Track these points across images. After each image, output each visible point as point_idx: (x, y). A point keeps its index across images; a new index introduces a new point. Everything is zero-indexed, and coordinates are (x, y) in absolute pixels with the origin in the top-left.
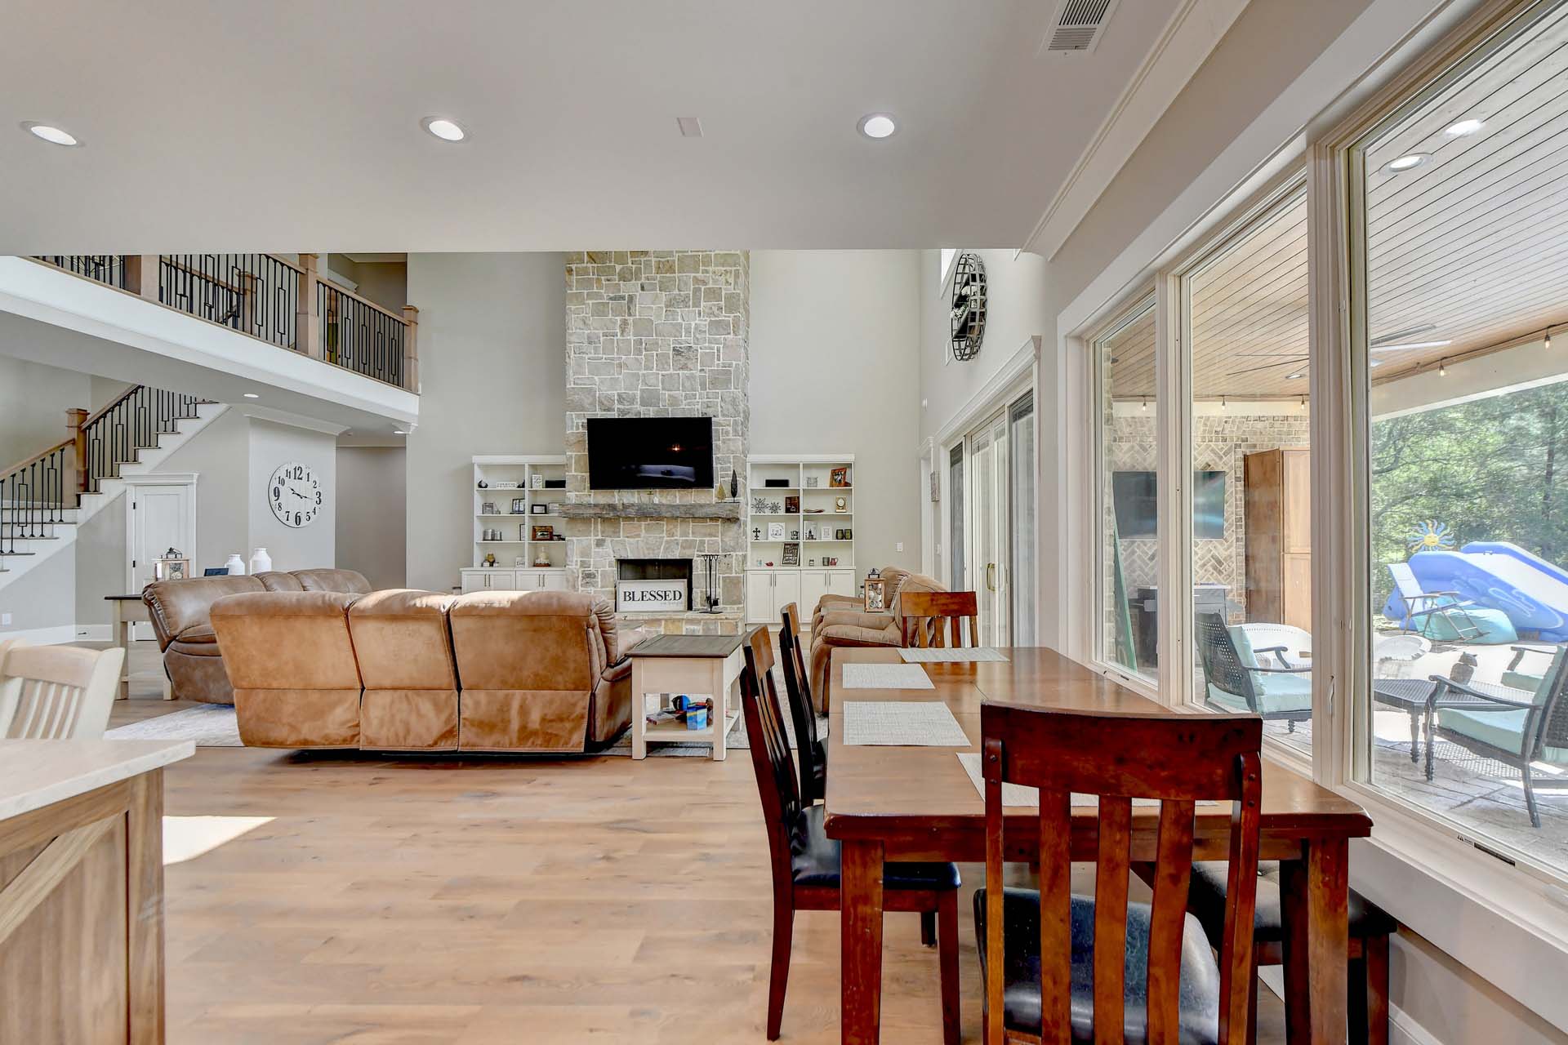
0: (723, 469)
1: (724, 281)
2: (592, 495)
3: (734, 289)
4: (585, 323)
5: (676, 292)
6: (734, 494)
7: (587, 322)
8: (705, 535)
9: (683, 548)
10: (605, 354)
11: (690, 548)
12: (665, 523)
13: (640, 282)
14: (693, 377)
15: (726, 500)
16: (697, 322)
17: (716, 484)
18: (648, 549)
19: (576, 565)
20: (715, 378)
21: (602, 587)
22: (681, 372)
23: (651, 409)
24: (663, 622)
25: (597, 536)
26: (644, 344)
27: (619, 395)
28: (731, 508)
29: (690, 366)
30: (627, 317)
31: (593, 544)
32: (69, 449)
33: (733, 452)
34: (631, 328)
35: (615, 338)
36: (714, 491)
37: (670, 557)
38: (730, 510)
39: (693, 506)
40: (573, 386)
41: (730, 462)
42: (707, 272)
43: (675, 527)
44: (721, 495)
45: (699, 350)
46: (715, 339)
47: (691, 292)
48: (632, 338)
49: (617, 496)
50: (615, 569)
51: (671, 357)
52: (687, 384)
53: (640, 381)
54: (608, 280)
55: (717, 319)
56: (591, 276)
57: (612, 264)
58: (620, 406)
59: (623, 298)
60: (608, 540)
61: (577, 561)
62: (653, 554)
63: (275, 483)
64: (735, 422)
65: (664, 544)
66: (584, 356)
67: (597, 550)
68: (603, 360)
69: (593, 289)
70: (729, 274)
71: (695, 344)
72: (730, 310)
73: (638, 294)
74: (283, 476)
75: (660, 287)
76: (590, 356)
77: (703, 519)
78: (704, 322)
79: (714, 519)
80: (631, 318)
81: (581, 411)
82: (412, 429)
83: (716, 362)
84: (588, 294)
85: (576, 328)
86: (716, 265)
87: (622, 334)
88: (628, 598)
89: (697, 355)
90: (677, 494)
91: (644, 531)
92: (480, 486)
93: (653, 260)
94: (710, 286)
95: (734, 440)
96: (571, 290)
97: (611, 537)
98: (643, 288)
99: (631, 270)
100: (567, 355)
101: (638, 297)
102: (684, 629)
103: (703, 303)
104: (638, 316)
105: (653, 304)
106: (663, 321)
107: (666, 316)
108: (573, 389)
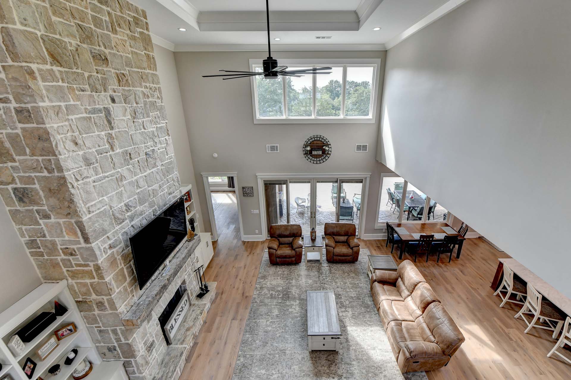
2: (134, 294)
3: (162, 103)
4: (76, 144)
5: (135, 105)
10: (105, 172)
13: (108, 94)
14: (160, 171)
16: (152, 130)
19: (142, 349)
20: (168, 168)
21: (157, 342)
22: (154, 170)
26: (129, 155)
29: (157, 164)
30: (110, 132)
34: (116, 142)
35: (108, 154)
40: (89, 216)
42: (147, 88)
45: (159, 151)
47: (143, 105)
51: (146, 160)
52: (158, 178)
53: (136, 187)
54: (83, 91)
55: (159, 125)
56: (60, 83)
57: (79, 71)
59: (100, 111)
66: (88, 180)
67: (149, 325)
69: (70, 101)
70: (156, 91)
71: (155, 146)
73: (110, 106)
75: (124, 100)
76: (93, 178)
81: (103, 235)
84: (67, 107)
85: (69, 151)
89: (158, 155)
93: (113, 71)
94: (150, 99)
96: (44, 101)
98: (113, 101)
99: (99, 81)
100: (70, 186)
101: (112, 109)
103: (151, 114)
104: (117, 130)
105: (125, 116)
106: (134, 132)
107: (135, 127)
108: (90, 218)
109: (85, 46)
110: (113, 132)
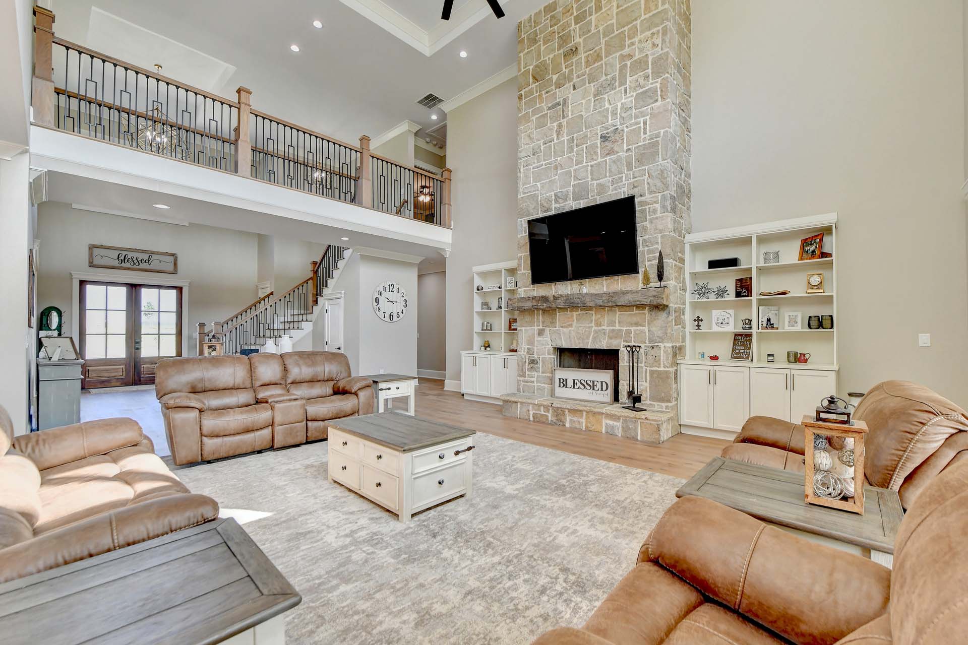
0: (650, 252)
1: (651, 45)
2: (535, 289)
3: (662, 50)
4: (530, 138)
5: (604, 78)
6: (660, 277)
7: (532, 136)
8: (631, 325)
9: (610, 338)
10: (544, 160)
11: (616, 338)
12: (593, 313)
13: (571, 84)
14: (619, 159)
15: (652, 285)
16: (623, 101)
17: (641, 270)
18: (579, 339)
19: (524, 352)
20: (642, 154)
21: (543, 373)
22: (607, 158)
23: (581, 202)
24: (585, 413)
25: (539, 326)
26: (575, 141)
27: (555, 195)
28: (655, 293)
29: (616, 149)
30: (562, 121)
31: (536, 332)
32: (310, 282)
33: (661, 231)
34: (565, 130)
35: (552, 143)
36: (640, 276)
37: (598, 347)
38: (654, 296)
39: (616, 293)
40: (522, 196)
41: (657, 243)
42: (633, 44)
43: (603, 316)
44: (647, 280)
45: (626, 130)
46: (641, 113)
47: (618, 72)
48: (565, 138)
49: (554, 289)
50: (553, 357)
51: (599, 145)
52: (614, 168)
53: (572, 178)
54: (547, 92)
55: (645, 89)
56: (535, 95)
57: (550, 77)
58: (557, 205)
59: (558, 104)
60: (547, 330)
61: (524, 348)
62: (583, 343)
63: (377, 295)
64: (664, 197)
65: (592, 333)
66: (530, 167)
67: (539, 339)
68: (544, 166)
69: (536, 105)
70: (656, 36)
71: (621, 124)
72: (657, 74)
73: (570, 95)
74: (382, 290)
75: (589, 80)
76: (534, 165)
77: (628, 306)
78: (629, 99)
79: (640, 306)
80: (565, 120)
81: (524, 214)
82: (448, 253)
83: (643, 136)
84: (532, 112)
85: (524, 145)
86: (642, 32)
87: (558, 139)
88: (562, 385)
89: (623, 136)
90: (605, 282)
91: (575, 320)
92: (478, 290)
93: (583, 56)
94: (637, 57)
95: (663, 216)
96: (521, 113)
97: (549, 327)
98: (574, 88)
99: (565, 75)
100: (518, 170)
101: (570, 97)
102: (604, 425)
103: (629, 79)
104: (570, 117)
105: (584, 98)
106: (591, 112)
107: (594, 106)
108: (522, 197)
109: (561, 51)
110: (564, 122)
